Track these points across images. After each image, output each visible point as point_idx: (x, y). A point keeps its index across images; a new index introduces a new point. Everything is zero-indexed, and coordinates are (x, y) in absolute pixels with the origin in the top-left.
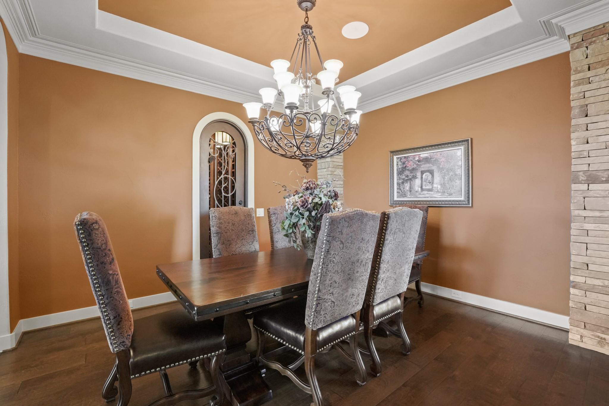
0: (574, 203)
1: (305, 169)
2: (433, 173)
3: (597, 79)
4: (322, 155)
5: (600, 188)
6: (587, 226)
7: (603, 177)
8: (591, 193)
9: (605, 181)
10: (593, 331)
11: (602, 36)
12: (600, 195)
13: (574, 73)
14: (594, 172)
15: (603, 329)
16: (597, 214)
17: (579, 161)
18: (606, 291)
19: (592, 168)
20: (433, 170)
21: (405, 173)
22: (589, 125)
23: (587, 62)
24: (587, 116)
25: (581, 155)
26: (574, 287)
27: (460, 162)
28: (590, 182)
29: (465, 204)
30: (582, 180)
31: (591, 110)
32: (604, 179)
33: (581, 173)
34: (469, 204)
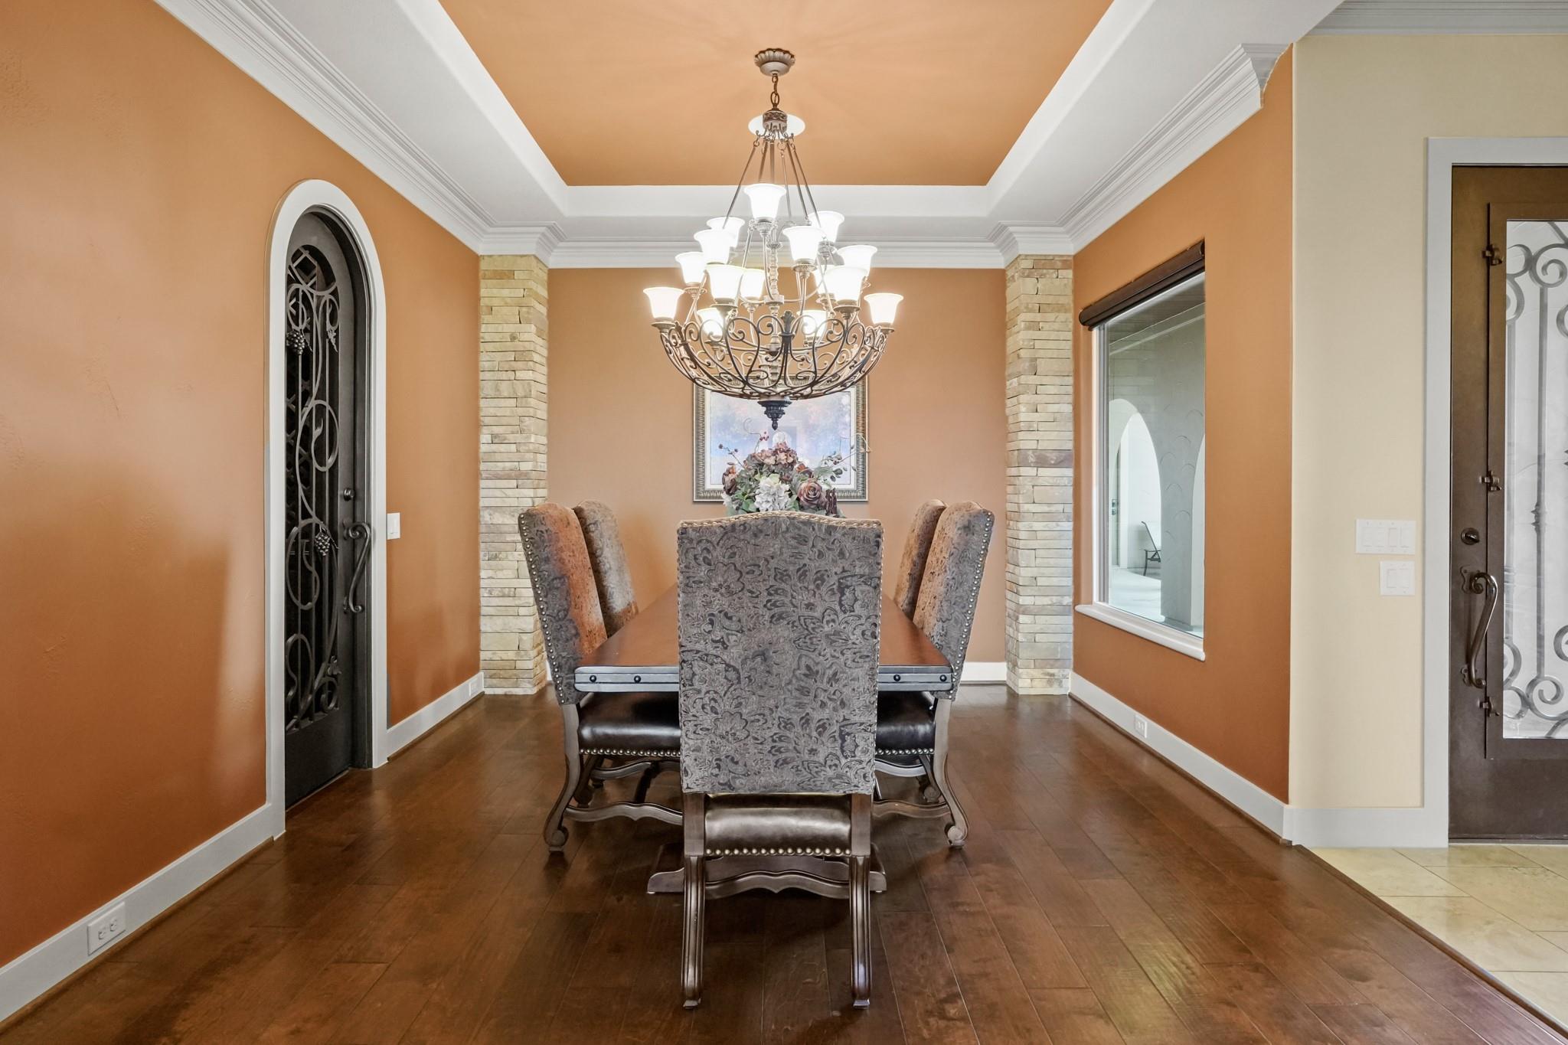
0: (1023, 494)
1: (770, 422)
2: (796, 435)
3: (1046, 326)
4: (802, 392)
5: (1048, 474)
6: (1037, 526)
7: (1052, 459)
8: (1040, 481)
9: (1054, 464)
10: (1042, 668)
11: (1052, 271)
12: (1049, 483)
13: (1025, 311)
14: (1043, 452)
15: (1051, 662)
16: (1046, 508)
17: (1029, 436)
18: (1054, 611)
19: (1042, 446)
20: (795, 428)
21: (732, 429)
22: (1039, 387)
23: (1037, 299)
24: (1035, 374)
25: (1030, 427)
26: (1024, 613)
27: (847, 416)
28: (1039, 465)
29: (857, 497)
30: (1032, 462)
31: (1042, 365)
32: (1053, 462)
33: (1030, 452)
34: (865, 497)
